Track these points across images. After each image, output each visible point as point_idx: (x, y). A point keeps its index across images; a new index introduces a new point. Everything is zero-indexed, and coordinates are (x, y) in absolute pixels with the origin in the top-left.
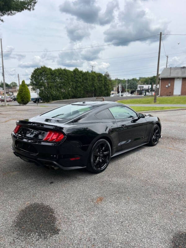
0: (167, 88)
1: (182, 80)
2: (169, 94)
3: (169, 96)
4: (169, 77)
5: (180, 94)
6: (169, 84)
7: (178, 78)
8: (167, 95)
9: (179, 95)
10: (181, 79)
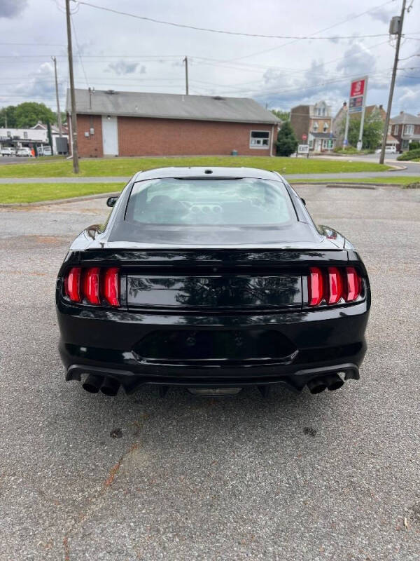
0: (87, 137)
1: (118, 122)
2: (93, 153)
3: (96, 157)
4: (89, 111)
5: (117, 153)
6: (92, 130)
7: (109, 116)
8: (91, 156)
9: (116, 156)
10: (116, 120)
